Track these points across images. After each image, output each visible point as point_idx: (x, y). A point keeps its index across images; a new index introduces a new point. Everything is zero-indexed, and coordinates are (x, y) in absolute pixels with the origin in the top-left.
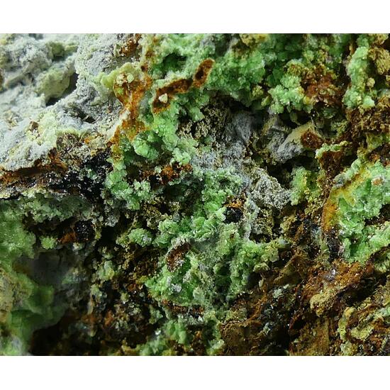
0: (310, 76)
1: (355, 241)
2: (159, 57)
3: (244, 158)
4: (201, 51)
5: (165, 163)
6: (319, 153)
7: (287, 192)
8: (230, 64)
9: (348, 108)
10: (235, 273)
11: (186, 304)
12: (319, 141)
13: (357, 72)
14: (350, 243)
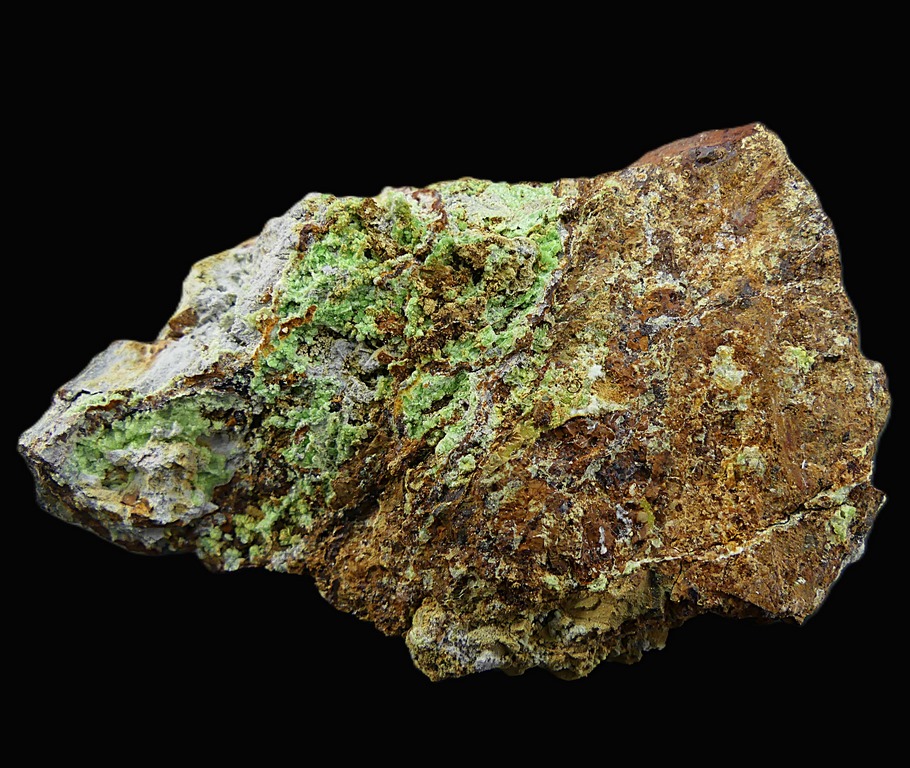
0: (381, 316)
1: (414, 425)
2: (283, 303)
3: (343, 370)
4: (308, 300)
5: (289, 372)
6: (390, 366)
7: (372, 392)
8: (328, 308)
9: (407, 337)
10: (339, 446)
11: (308, 467)
12: (390, 358)
13: (411, 313)
14: (411, 426)
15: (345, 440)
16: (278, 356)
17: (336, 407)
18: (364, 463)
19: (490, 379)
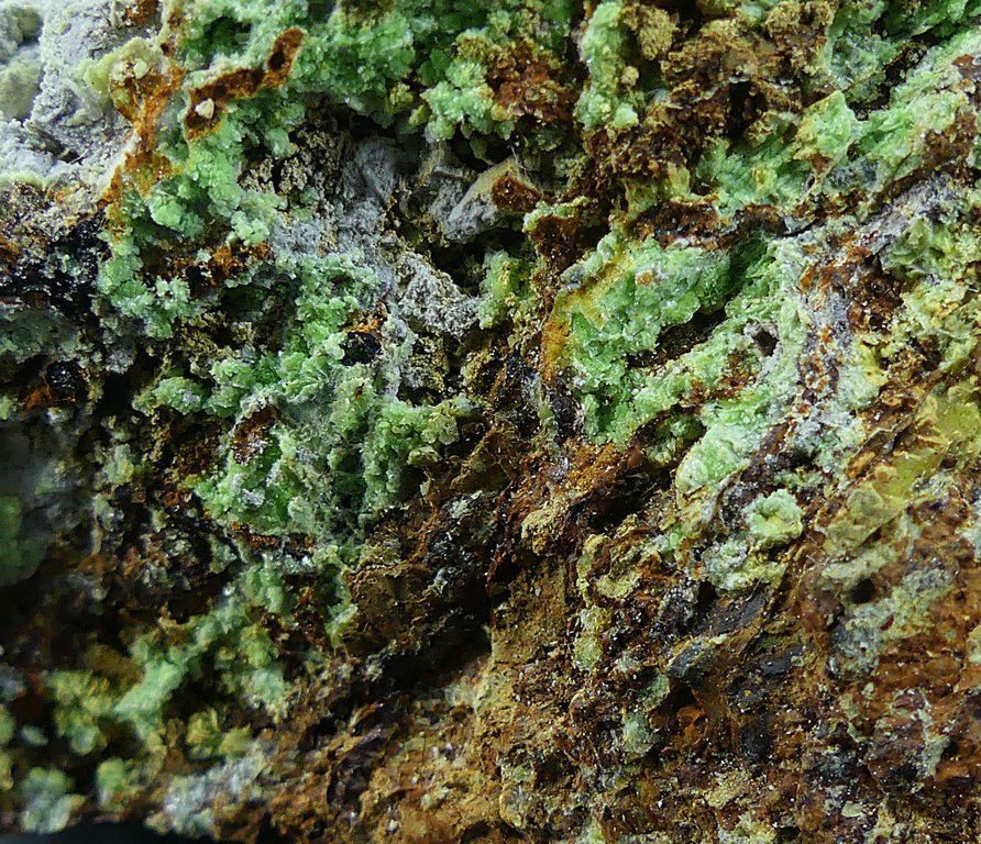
0: (505, 65)
1: (607, 402)
2: (195, 24)
3: (382, 234)
4: (278, 12)
5: (217, 242)
6: (529, 220)
7: (472, 301)
8: (339, 39)
9: (586, 128)
10: (371, 468)
11: (276, 531)
12: (530, 196)
13: (598, 53)
14: (595, 405)
15: (390, 450)
16: (183, 190)
17: (362, 350)
18: (446, 517)
19: (841, 259)
